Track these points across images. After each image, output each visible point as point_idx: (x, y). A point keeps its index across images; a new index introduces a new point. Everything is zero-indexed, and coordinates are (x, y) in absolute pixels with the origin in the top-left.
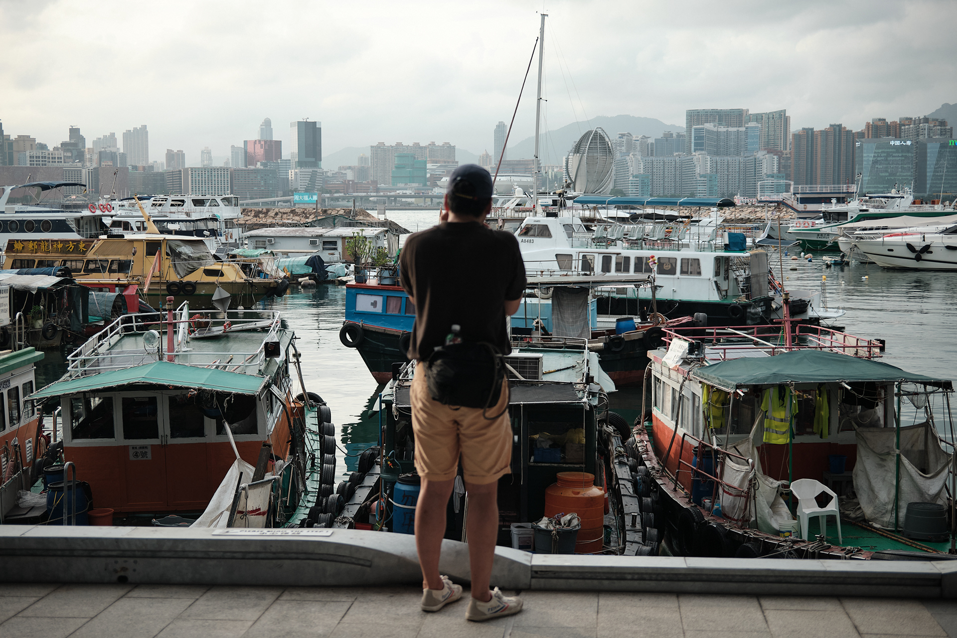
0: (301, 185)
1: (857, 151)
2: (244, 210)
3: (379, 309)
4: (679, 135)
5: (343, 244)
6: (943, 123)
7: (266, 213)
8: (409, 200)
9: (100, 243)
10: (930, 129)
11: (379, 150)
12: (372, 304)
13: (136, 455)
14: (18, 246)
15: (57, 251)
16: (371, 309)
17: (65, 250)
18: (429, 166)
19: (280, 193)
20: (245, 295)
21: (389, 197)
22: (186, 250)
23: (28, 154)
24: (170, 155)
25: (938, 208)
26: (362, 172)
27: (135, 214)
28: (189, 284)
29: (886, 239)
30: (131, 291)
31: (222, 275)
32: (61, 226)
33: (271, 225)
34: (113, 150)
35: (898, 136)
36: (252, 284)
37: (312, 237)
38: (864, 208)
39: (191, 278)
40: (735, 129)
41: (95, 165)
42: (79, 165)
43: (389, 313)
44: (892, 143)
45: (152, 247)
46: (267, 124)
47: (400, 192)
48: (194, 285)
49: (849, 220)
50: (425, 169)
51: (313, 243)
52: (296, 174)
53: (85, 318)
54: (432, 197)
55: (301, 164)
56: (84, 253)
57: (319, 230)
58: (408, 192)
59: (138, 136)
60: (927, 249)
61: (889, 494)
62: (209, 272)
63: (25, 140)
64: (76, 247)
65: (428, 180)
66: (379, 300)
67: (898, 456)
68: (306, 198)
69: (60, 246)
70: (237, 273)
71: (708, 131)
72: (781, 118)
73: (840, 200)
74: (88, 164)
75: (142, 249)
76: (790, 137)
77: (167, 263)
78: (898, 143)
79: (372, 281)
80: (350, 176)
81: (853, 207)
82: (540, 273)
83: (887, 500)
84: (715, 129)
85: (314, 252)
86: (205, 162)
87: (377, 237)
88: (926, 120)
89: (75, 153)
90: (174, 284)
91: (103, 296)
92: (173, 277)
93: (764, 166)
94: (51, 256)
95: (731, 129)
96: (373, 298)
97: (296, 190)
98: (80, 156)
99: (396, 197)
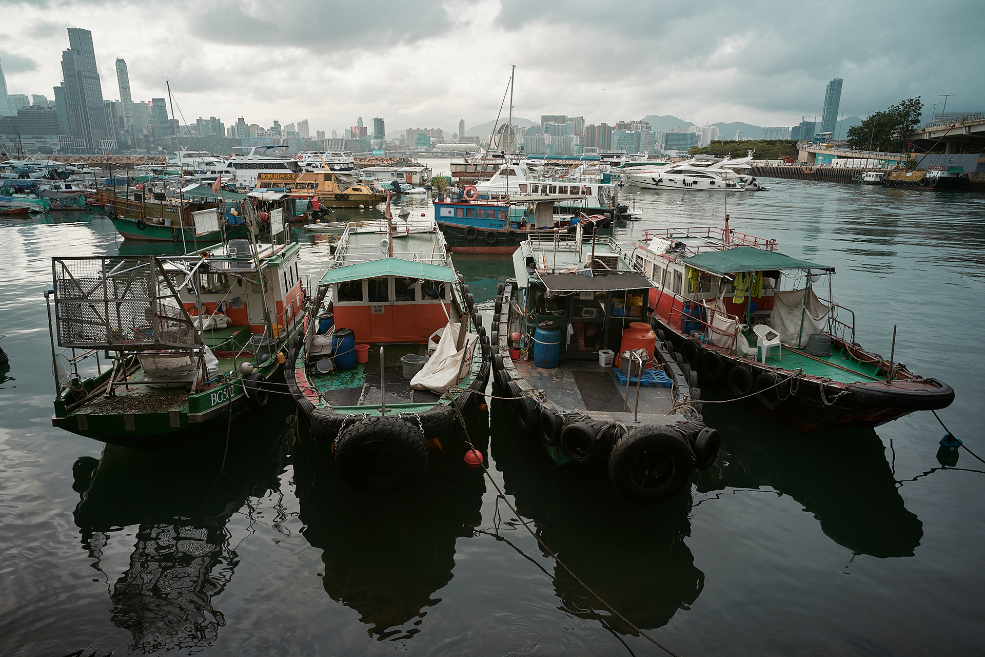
0: (376, 147)
1: (612, 135)
2: (355, 158)
3: (452, 215)
4: (538, 127)
5: (406, 175)
6: (647, 124)
7: (365, 160)
8: (423, 154)
9: (303, 174)
10: (642, 126)
11: (410, 132)
12: (449, 212)
13: (376, 311)
14: (263, 176)
15: (282, 178)
16: (448, 215)
17: (285, 178)
18: (431, 139)
19: (367, 150)
20: (372, 201)
21: (414, 152)
22: (343, 178)
23: (256, 132)
24: (318, 133)
25: (659, 161)
26: (402, 141)
27: (318, 160)
28: (345, 195)
29: (644, 175)
30: (315, 199)
31: (361, 191)
32: (281, 166)
33: (374, 166)
34: (294, 131)
35: (629, 129)
36: (375, 195)
37: (392, 171)
38: (628, 160)
39: (346, 192)
40: (562, 124)
41: (286, 138)
42: (279, 137)
43: (457, 217)
44: (627, 132)
45: (328, 177)
46: (360, 119)
47: (419, 150)
48: (348, 195)
49: (621, 166)
50: (430, 140)
51: (392, 174)
52: (374, 142)
53: (295, 213)
54: (433, 153)
55: (376, 137)
56: (295, 179)
57: (395, 168)
58: (423, 150)
59: (304, 124)
60: (660, 180)
61: (795, 329)
62: (354, 189)
63: (254, 125)
64: (291, 177)
65: (431, 145)
66: (452, 210)
67: (804, 309)
68: (378, 152)
69: (283, 176)
70: (368, 191)
71: (551, 125)
72: (581, 120)
73: (618, 157)
74: (283, 137)
75: (322, 178)
76: (585, 129)
77: (335, 185)
78: (629, 132)
79: (448, 200)
80: (397, 143)
81: (623, 160)
82: (515, 193)
83: (794, 332)
84: (553, 124)
85: (395, 179)
86: (334, 136)
87: (422, 172)
88: (641, 122)
89: (277, 132)
90: (338, 195)
91: (302, 202)
92: (338, 192)
93: (574, 141)
94: (279, 181)
95: (560, 124)
96: (449, 209)
97: (374, 149)
98: (279, 133)
99: (417, 152)
